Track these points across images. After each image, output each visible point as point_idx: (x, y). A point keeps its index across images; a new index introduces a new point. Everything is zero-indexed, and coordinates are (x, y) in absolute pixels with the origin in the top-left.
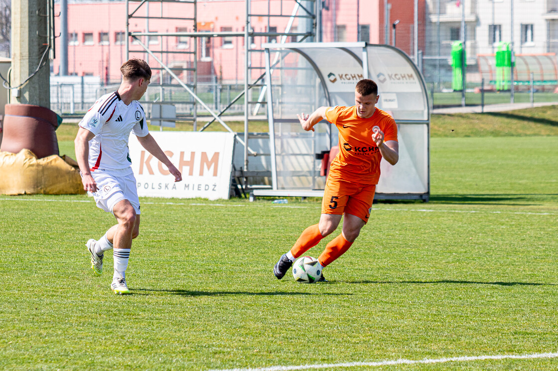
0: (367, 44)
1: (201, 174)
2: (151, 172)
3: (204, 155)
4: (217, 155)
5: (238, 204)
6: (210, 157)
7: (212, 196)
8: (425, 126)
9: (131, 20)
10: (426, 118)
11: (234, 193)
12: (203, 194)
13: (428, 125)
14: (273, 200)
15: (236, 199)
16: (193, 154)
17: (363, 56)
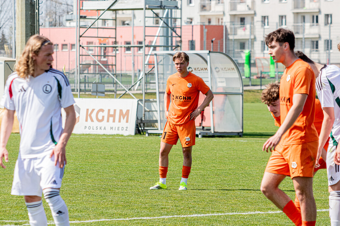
0: (210, 52)
1: (120, 121)
2: (92, 121)
3: (121, 111)
4: (128, 111)
5: (140, 138)
6: (124, 112)
7: (126, 133)
8: (241, 96)
9: (81, 38)
10: (241, 92)
11: (137, 132)
12: (120, 132)
13: (242, 95)
14: (159, 135)
15: (139, 135)
16: (115, 111)
17: (208, 58)
